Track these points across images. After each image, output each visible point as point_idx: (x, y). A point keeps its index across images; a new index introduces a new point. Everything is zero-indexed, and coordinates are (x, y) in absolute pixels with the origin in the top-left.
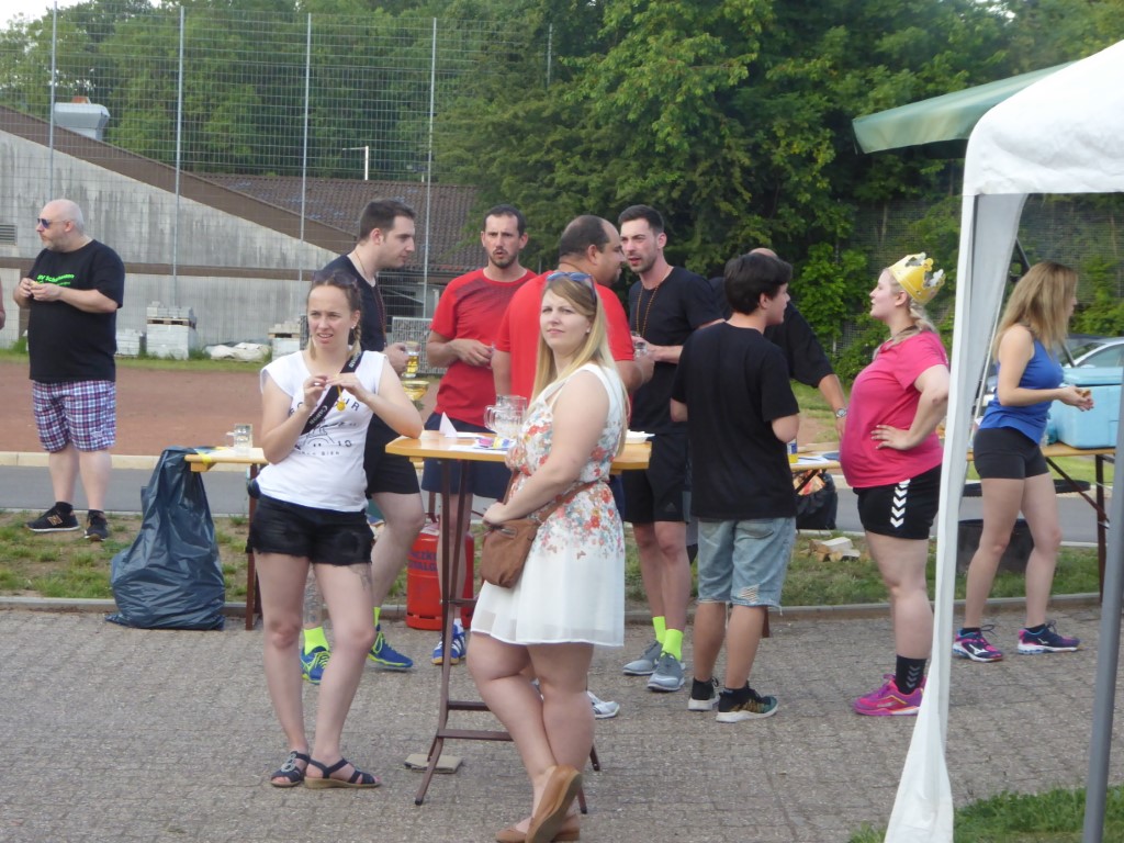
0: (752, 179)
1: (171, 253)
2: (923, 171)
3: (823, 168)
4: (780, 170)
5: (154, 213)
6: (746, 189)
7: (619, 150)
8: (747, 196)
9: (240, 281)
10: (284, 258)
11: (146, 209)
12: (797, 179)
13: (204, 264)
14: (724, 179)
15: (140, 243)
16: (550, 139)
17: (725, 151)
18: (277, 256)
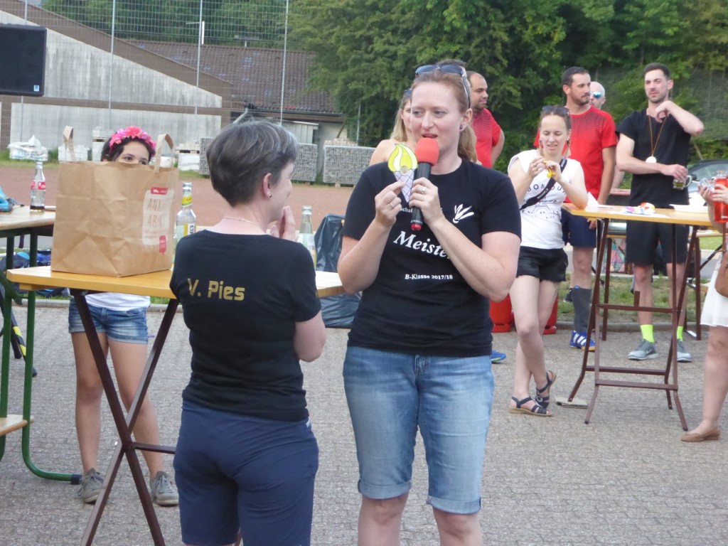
0: (508, 51)
1: (107, 93)
2: (625, 47)
3: (557, 44)
4: (527, 45)
5: (94, 66)
6: (504, 57)
7: (418, 29)
8: (505, 62)
9: (153, 114)
10: (183, 98)
11: (89, 63)
12: (538, 51)
13: (129, 101)
14: (490, 50)
15: (85, 86)
16: (370, 21)
17: (491, 31)
18: (178, 97)
